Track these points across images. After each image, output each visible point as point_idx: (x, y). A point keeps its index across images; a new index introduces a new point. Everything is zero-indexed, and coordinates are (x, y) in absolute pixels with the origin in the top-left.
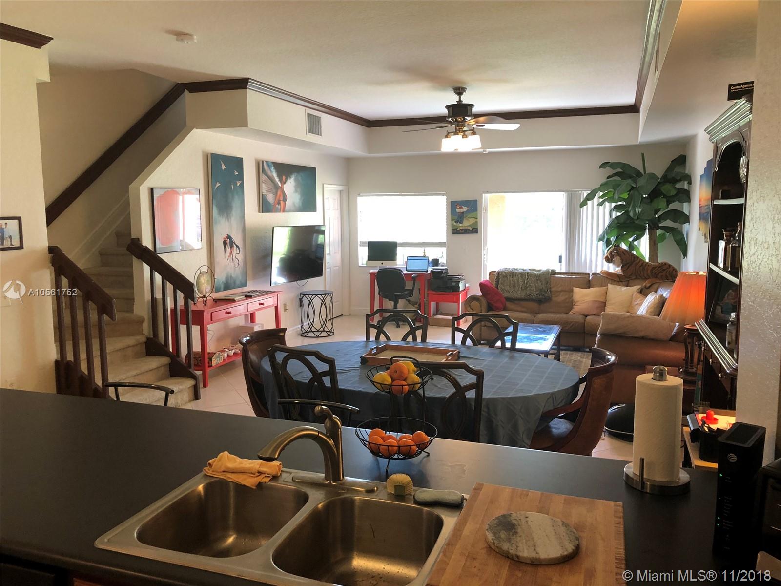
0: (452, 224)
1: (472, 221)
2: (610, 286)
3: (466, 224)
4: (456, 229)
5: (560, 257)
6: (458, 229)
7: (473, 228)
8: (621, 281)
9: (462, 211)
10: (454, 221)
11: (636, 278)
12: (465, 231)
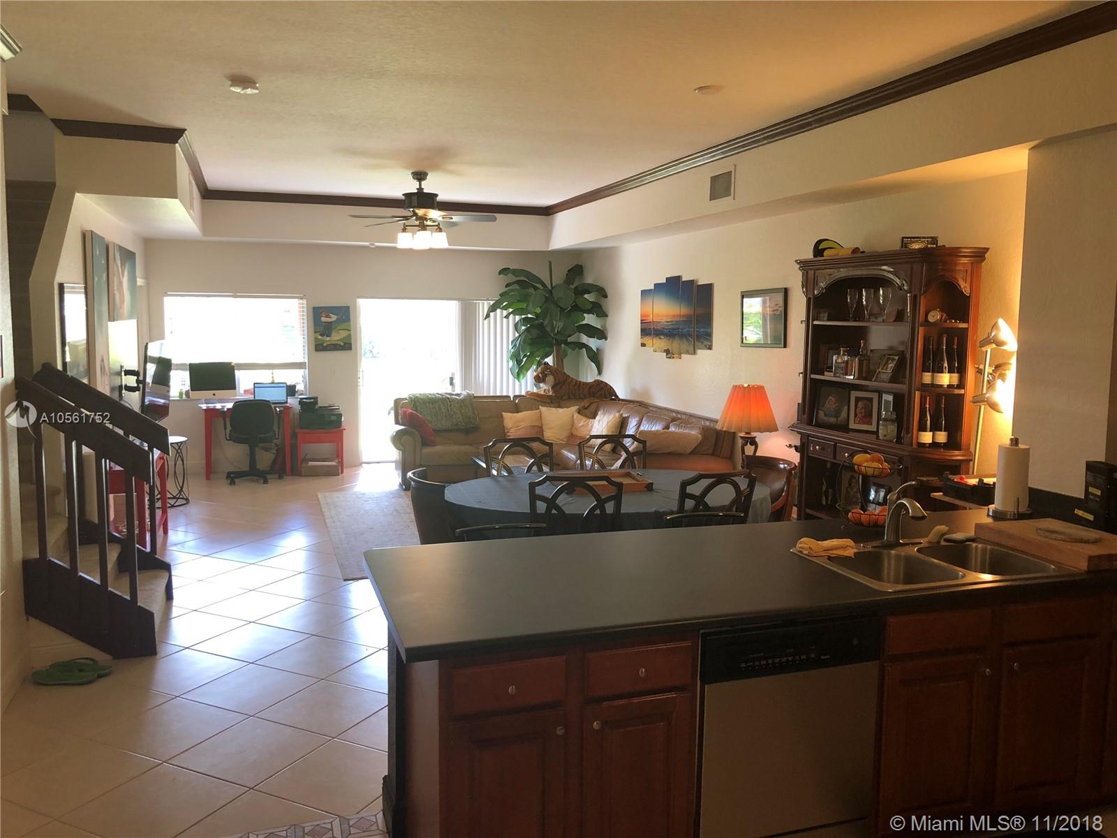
0: (316, 338)
1: (343, 334)
2: (543, 409)
3: (336, 337)
4: (322, 344)
5: (452, 379)
6: (325, 345)
7: (345, 344)
8: (552, 403)
9: (328, 320)
10: (318, 334)
11: (569, 398)
12: (335, 347)
